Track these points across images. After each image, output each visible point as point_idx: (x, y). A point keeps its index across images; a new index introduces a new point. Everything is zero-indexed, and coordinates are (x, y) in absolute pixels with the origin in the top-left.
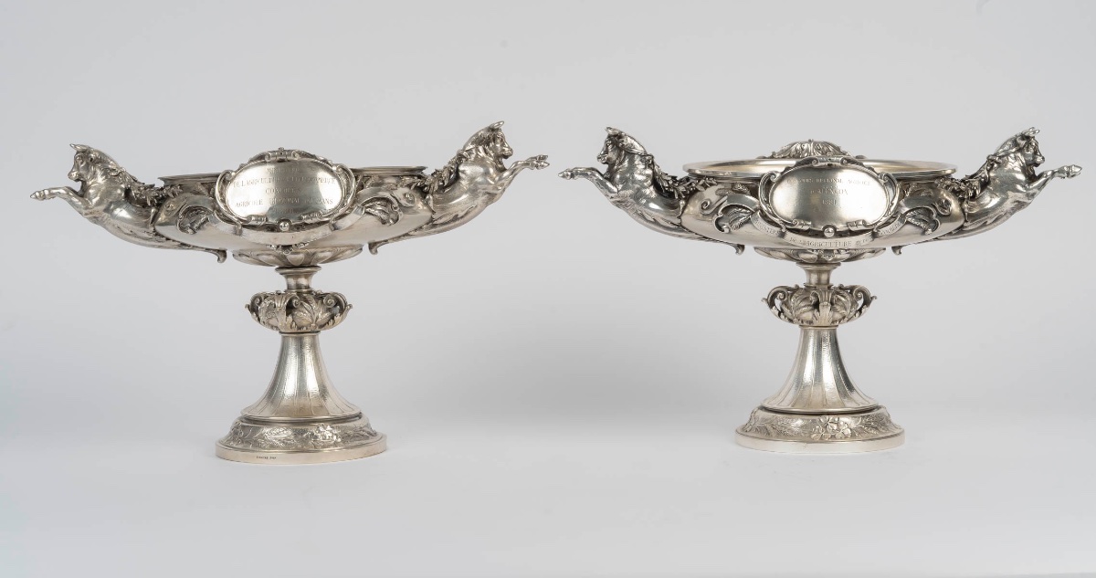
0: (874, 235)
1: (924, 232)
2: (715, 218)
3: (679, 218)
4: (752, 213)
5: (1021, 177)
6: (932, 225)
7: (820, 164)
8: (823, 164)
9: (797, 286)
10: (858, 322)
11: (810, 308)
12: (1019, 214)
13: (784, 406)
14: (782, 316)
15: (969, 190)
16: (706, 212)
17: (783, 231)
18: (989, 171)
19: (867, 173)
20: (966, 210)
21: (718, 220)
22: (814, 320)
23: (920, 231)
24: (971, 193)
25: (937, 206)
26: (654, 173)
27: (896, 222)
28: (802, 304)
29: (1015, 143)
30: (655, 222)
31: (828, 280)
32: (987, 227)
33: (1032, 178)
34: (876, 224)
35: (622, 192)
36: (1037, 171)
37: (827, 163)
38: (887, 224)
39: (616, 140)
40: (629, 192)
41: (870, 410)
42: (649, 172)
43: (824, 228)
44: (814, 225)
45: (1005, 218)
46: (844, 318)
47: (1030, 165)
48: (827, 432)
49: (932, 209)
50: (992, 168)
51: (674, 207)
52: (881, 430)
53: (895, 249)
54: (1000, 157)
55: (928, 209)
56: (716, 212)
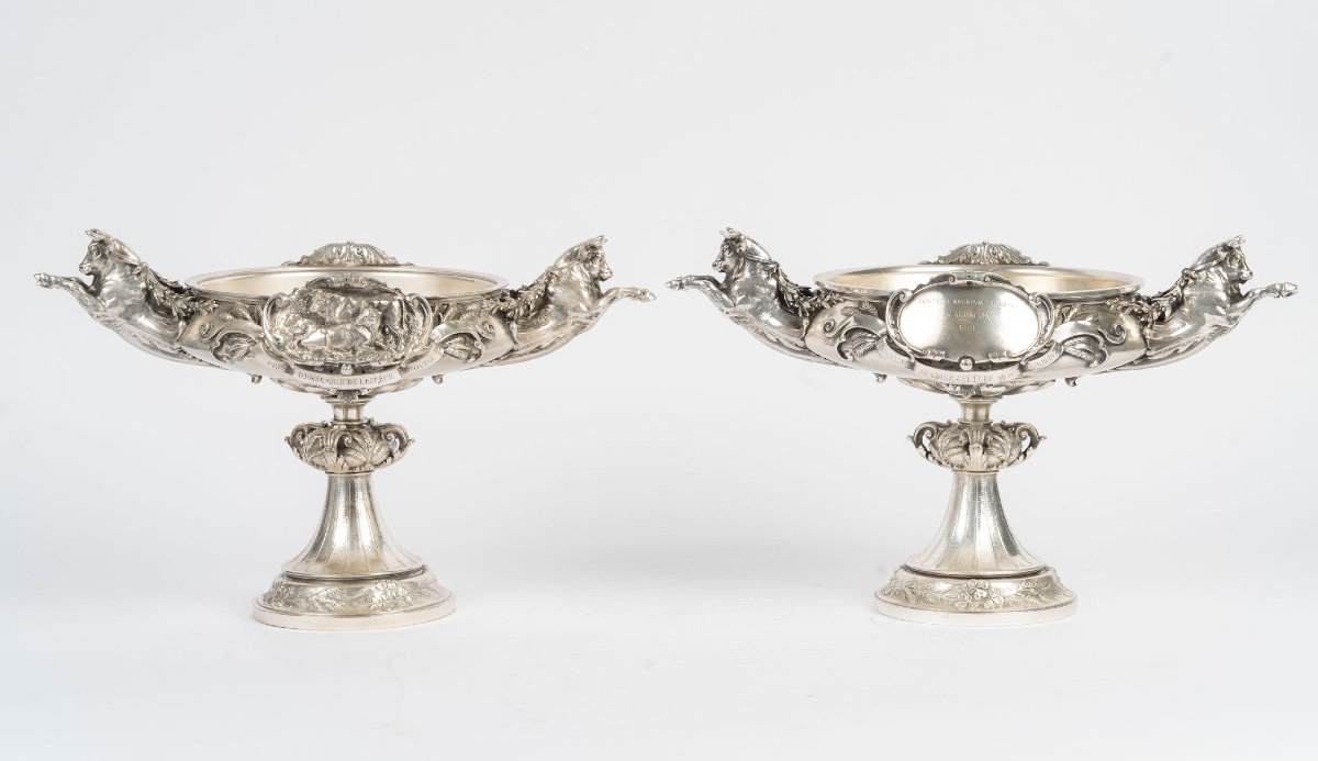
0: (1022, 368)
1: (1088, 364)
2: (838, 342)
3: (803, 339)
4: (878, 338)
5: (1224, 297)
6: (1098, 355)
7: (957, 282)
8: (961, 282)
9: (949, 422)
10: (1022, 466)
11: (960, 449)
12: (1219, 340)
13: (929, 567)
14: (930, 457)
15: (1153, 312)
16: (828, 335)
17: (913, 361)
18: (1183, 288)
19: (1015, 293)
20: (1148, 337)
21: (840, 345)
22: (965, 465)
23: (1083, 363)
24: (1156, 315)
25: (1106, 334)
26: (778, 285)
27: (1050, 353)
28: (953, 444)
29: (1214, 256)
30: (778, 342)
31: (987, 416)
32: (1179, 357)
33: (1236, 297)
34: (1024, 355)
35: (739, 307)
36: (1244, 289)
37: (966, 281)
38: (1038, 355)
39: (732, 243)
40: (749, 306)
41: (1036, 573)
42: (773, 282)
43: (961, 359)
44: (947, 355)
45: (1201, 345)
46: (1002, 462)
47: (1234, 281)
48: (973, 600)
49: (1098, 337)
50: (1186, 285)
51: (798, 326)
52: (1043, 598)
53: (1068, 380)
54: (1197, 272)
55: (1093, 337)
56: (838, 335)
